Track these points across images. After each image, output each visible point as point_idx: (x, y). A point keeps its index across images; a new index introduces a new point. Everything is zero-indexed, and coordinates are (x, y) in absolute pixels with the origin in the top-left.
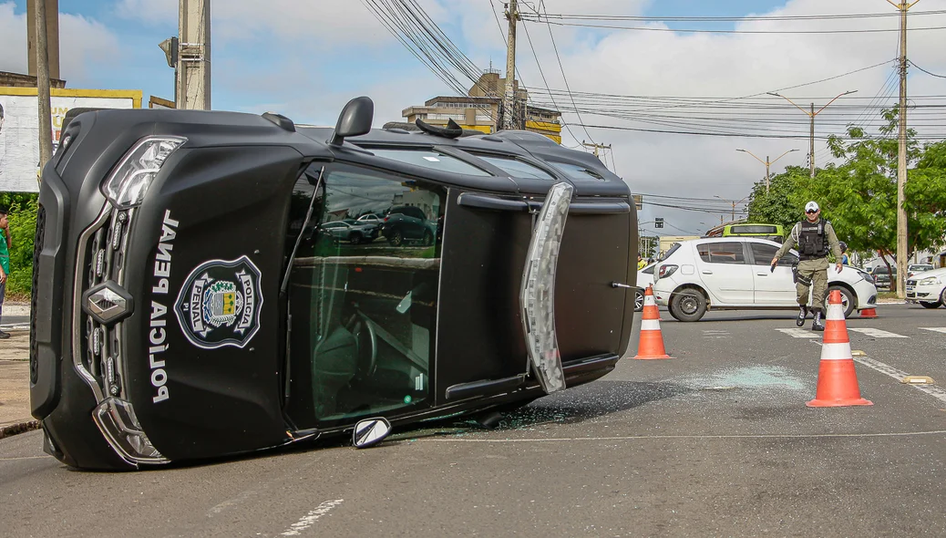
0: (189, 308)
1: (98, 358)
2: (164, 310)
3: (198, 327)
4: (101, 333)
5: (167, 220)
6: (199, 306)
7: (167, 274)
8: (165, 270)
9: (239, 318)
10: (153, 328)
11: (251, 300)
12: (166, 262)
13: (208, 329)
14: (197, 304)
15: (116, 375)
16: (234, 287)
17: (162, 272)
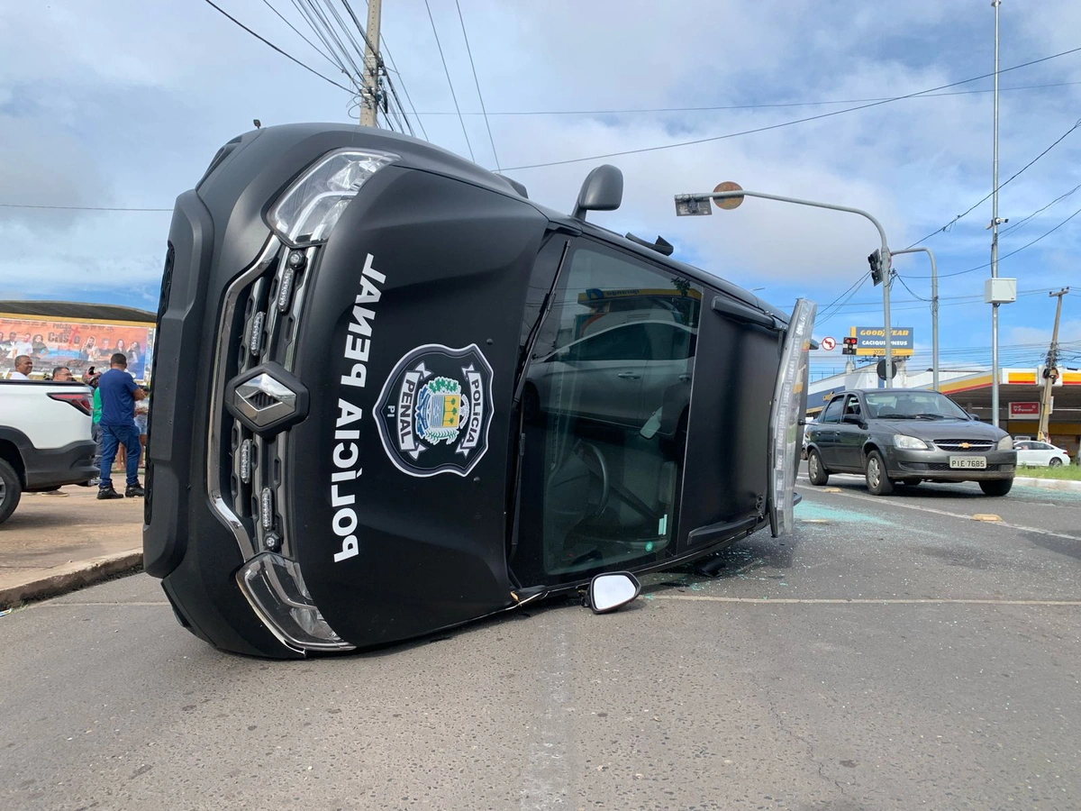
0: (396, 413)
1: (248, 488)
2: (358, 414)
3: (407, 443)
4: (254, 448)
5: (368, 269)
6: (410, 412)
7: (365, 357)
8: (362, 350)
9: (463, 432)
10: (339, 441)
11: (479, 409)
12: (364, 338)
13: (422, 448)
14: (407, 408)
15: (275, 516)
16: (459, 388)
17: (357, 353)
